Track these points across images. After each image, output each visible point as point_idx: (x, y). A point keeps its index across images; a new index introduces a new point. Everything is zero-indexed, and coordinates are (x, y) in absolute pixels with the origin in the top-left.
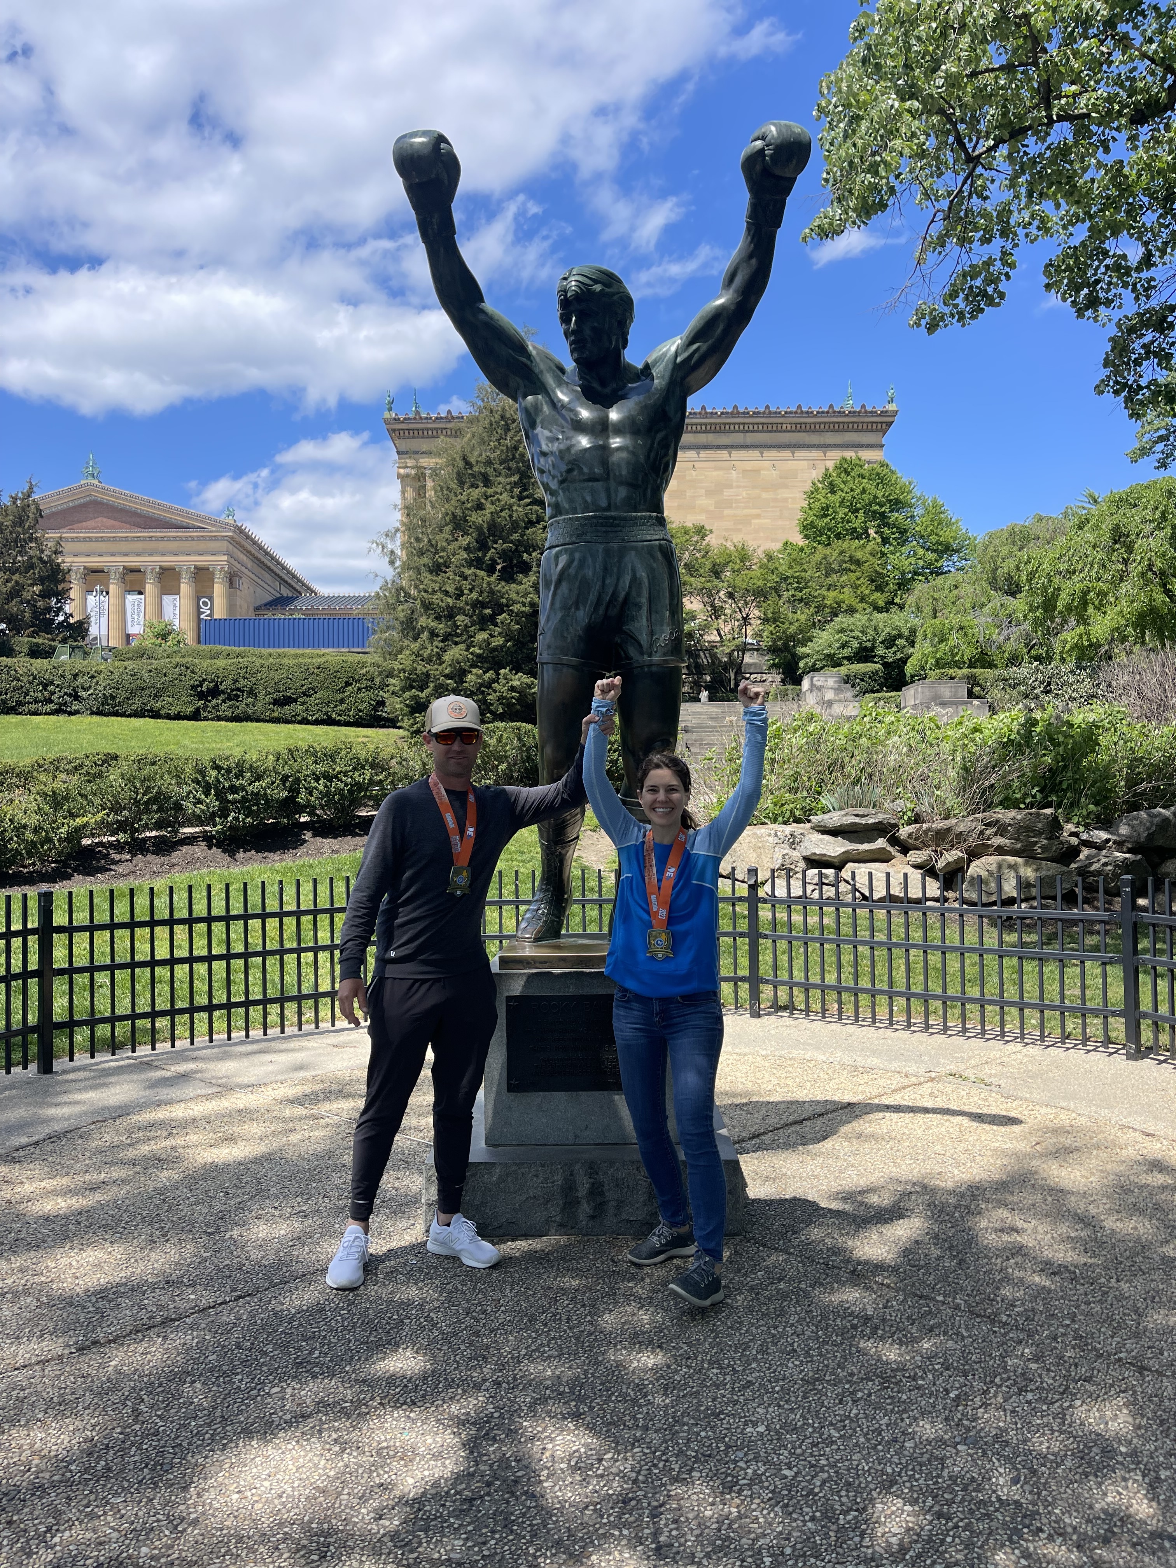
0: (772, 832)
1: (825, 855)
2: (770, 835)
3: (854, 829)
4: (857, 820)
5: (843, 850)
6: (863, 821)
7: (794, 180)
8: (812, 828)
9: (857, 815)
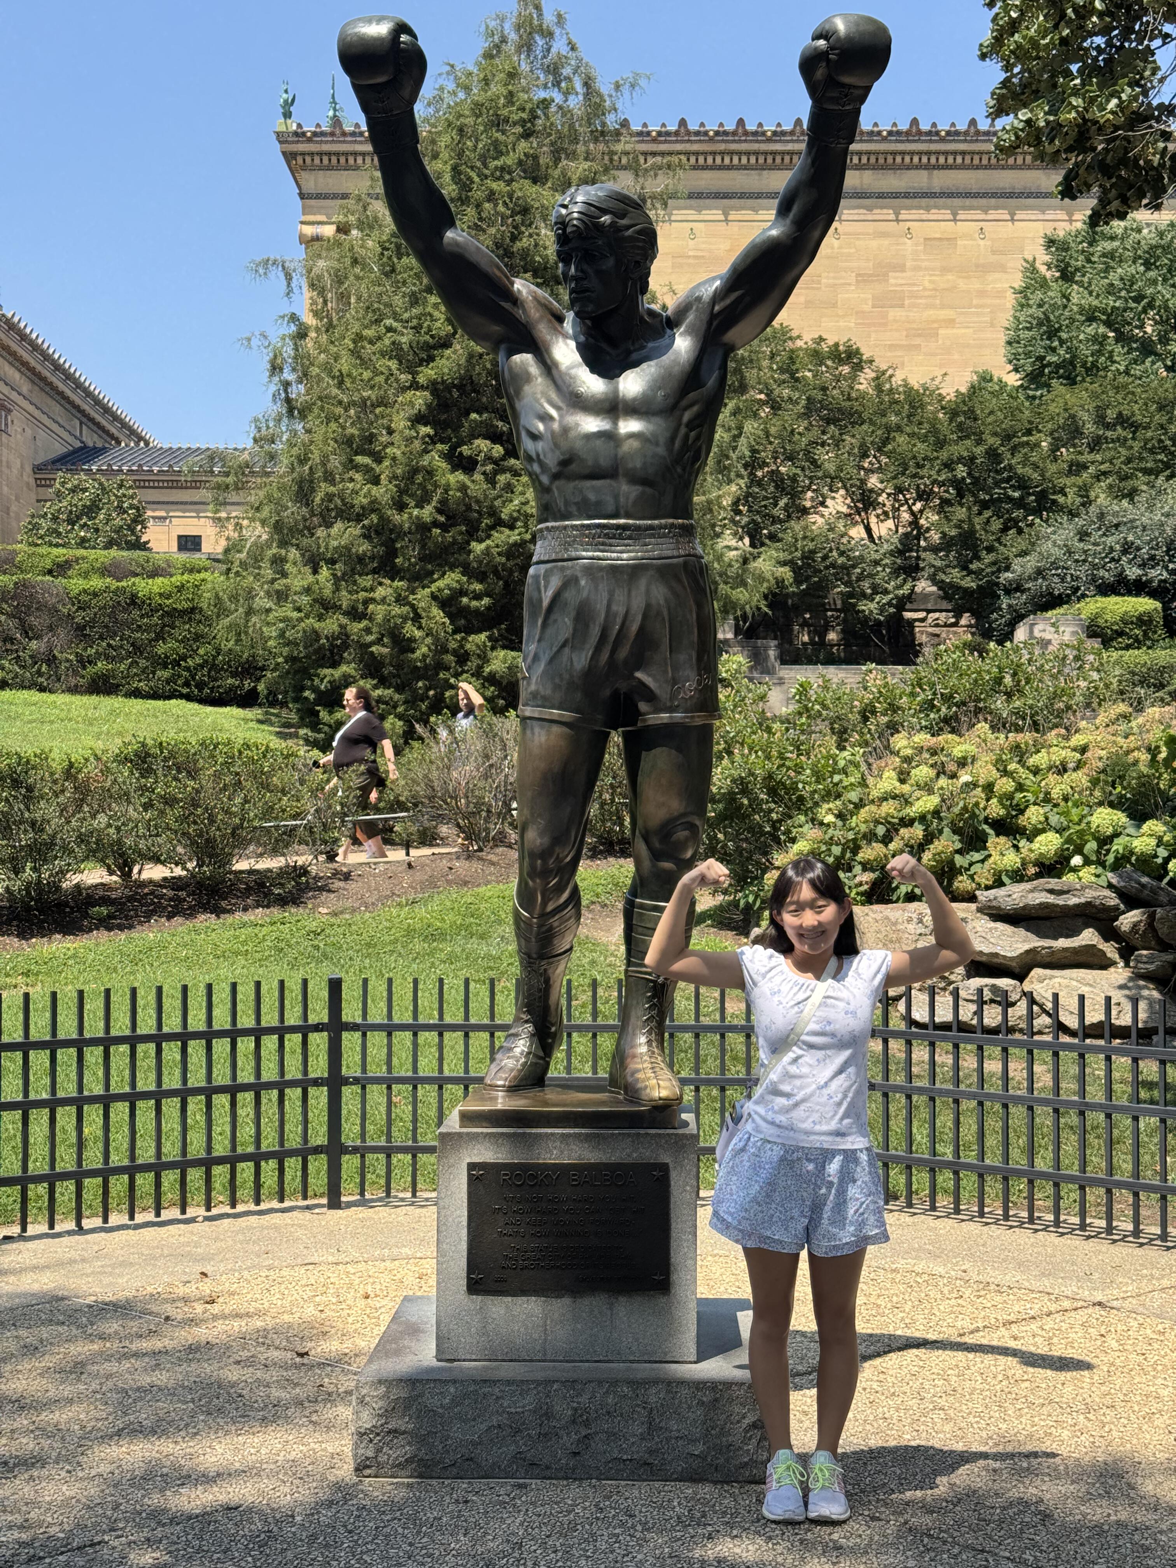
0: (914, 916)
1: (996, 955)
2: (910, 920)
3: (1041, 913)
4: (1051, 899)
5: (1027, 947)
6: (1060, 901)
7: (868, 89)
8: (979, 910)
9: (1051, 891)
